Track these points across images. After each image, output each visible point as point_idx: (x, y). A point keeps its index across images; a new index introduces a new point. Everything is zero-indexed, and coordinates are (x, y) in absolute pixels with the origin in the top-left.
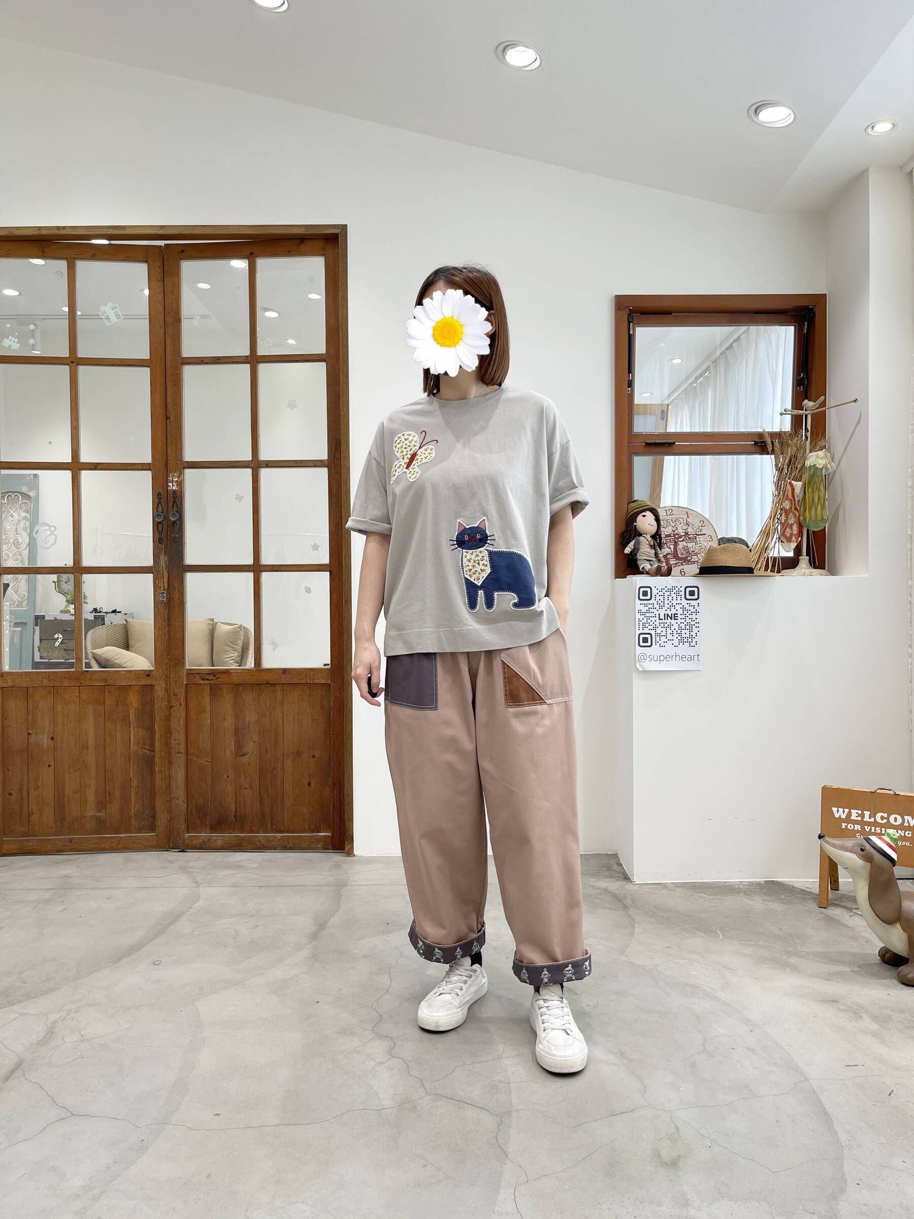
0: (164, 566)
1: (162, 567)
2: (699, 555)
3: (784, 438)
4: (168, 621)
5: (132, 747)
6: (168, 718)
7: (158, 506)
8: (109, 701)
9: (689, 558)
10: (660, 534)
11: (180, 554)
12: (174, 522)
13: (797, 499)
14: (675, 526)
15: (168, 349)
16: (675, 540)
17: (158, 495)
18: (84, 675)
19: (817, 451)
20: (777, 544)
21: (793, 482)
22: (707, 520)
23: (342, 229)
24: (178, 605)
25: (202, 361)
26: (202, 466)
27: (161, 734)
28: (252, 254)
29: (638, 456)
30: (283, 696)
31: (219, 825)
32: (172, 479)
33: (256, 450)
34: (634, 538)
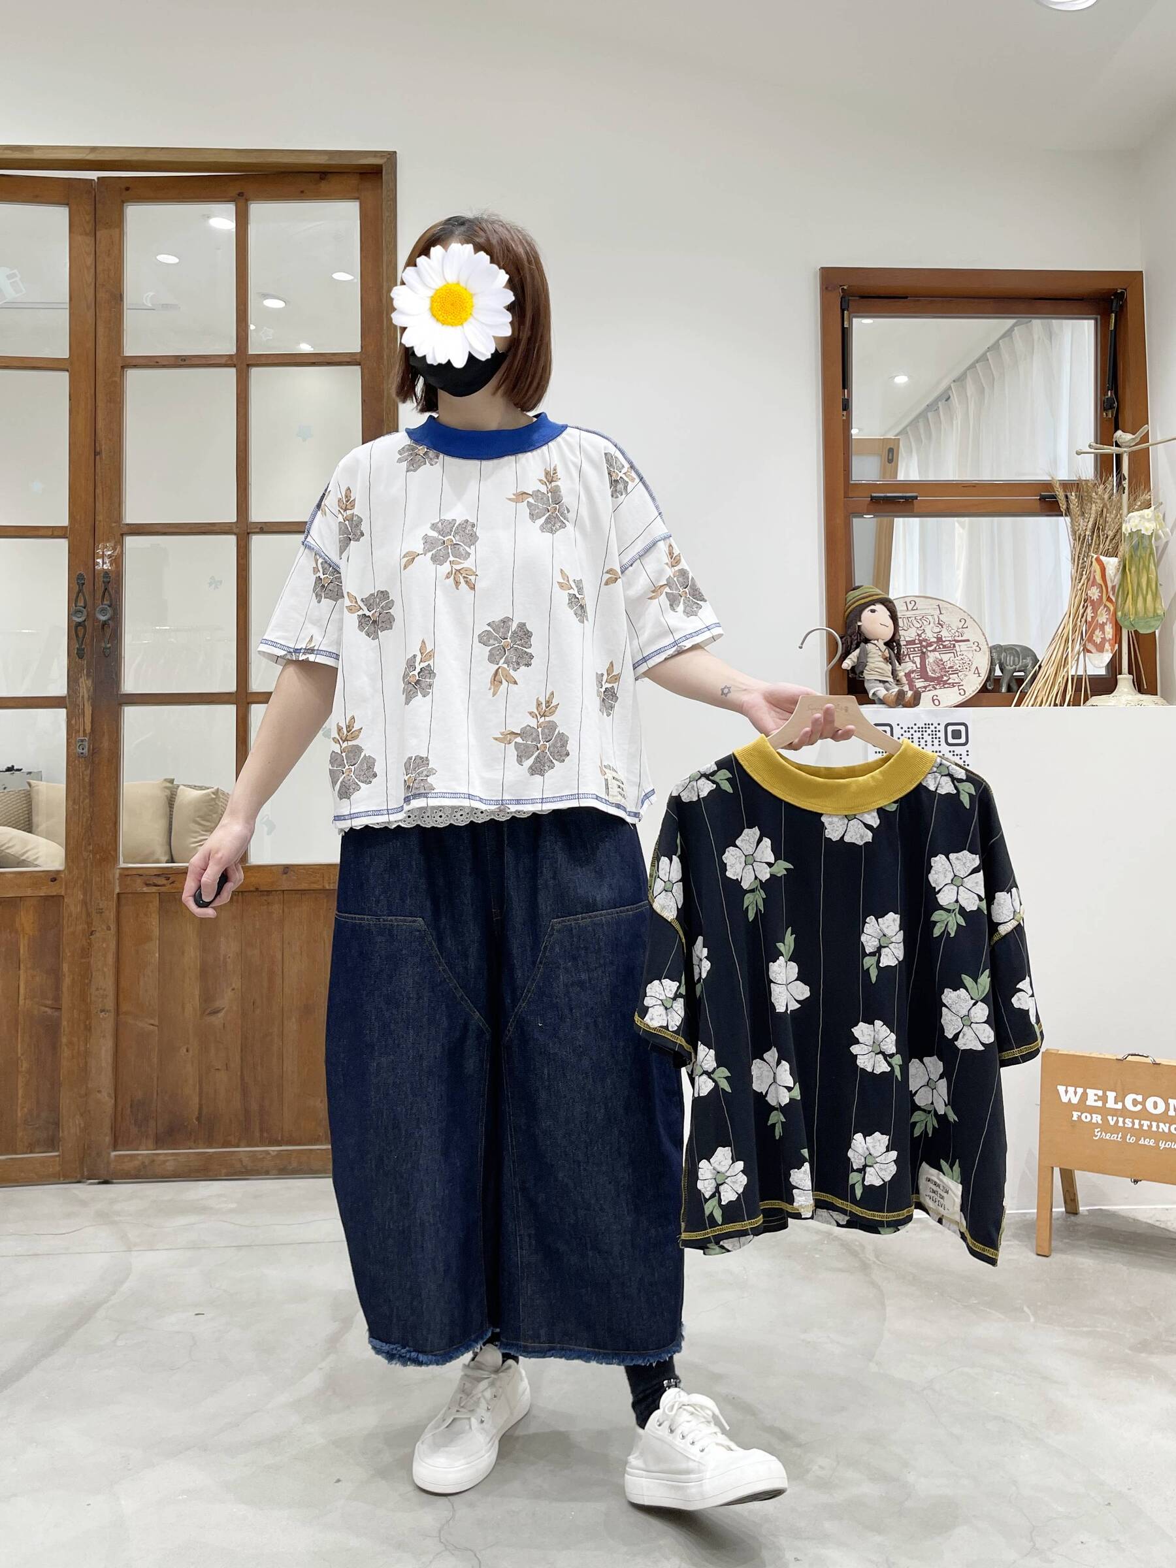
0: (86, 696)
1: (83, 697)
2: (960, 674)
3: (1085, 490)
4: (90, 786)
5: (21, 1002)
6: (86, 952)
7: (77, 597)
9: (945, 678)
10: (899, 640)
11: (114, 676)
12: (105, 624)
13: (1110, 585)
14: (921, 627)
15: (99, 342)
16: (921, 650)
17: (78, 579)
19: (1138, 510)
20: (1082, 654)
21: (1102, 558)
22: (971, 618)
23: (388, 158)
24: (109, 761)
25: (157, 362)
26: (153, 531)
27: (73, 979)
28: (241, 194)
29: (857, 519)
30: (283, 912)
31: (170, 1135)
32: (103, 552)
33: (244, 506)
34: (857, 646)
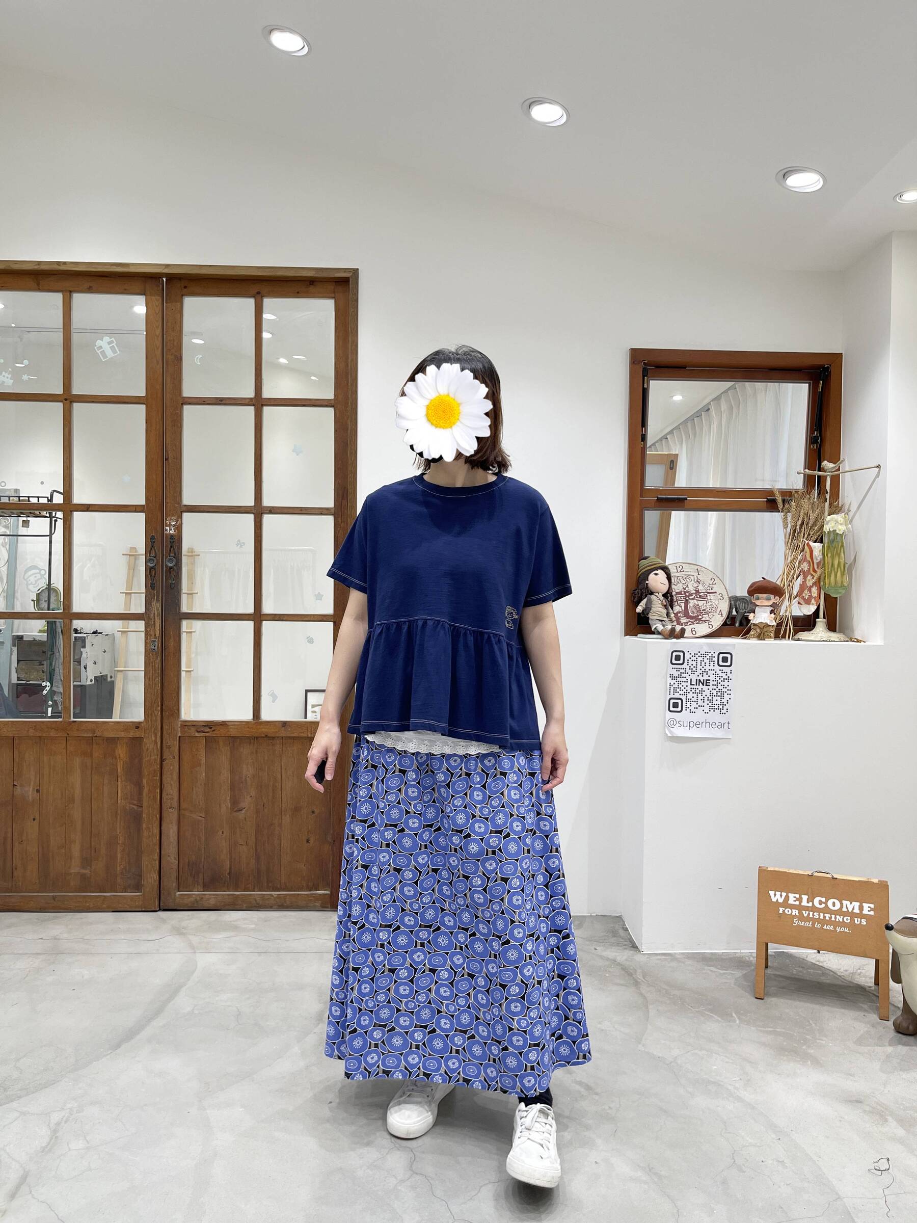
0: (157, 613)
1: (155, 614)
2: (710, 614)
3: (798, 497)
4: (160, 669)
5: (119, 802)
6: (160, 771)
7: (152, 549)
8: (97, 753)
9: (700, 617)
10: (672, 593)
11: (177, 601)
12: (171, 568)
13: (815, 561)
14: (686, 583)
15: (167, 387)
16: (686, 598)
17: (152, 538)
18: (71, 726)
19: (833, 515)
21: (811, 544)
22: (718, 577)
23: (353, 271)
24: (174, 653)
25: (204, 401)
26: (202, 510)
27: (152, 788)
28: (258, 293)
29: (648, 511)
30: (282, 750)
31: (212, 883)
32: (170, 523)
33: (259, 495)
34: (646, 596)
